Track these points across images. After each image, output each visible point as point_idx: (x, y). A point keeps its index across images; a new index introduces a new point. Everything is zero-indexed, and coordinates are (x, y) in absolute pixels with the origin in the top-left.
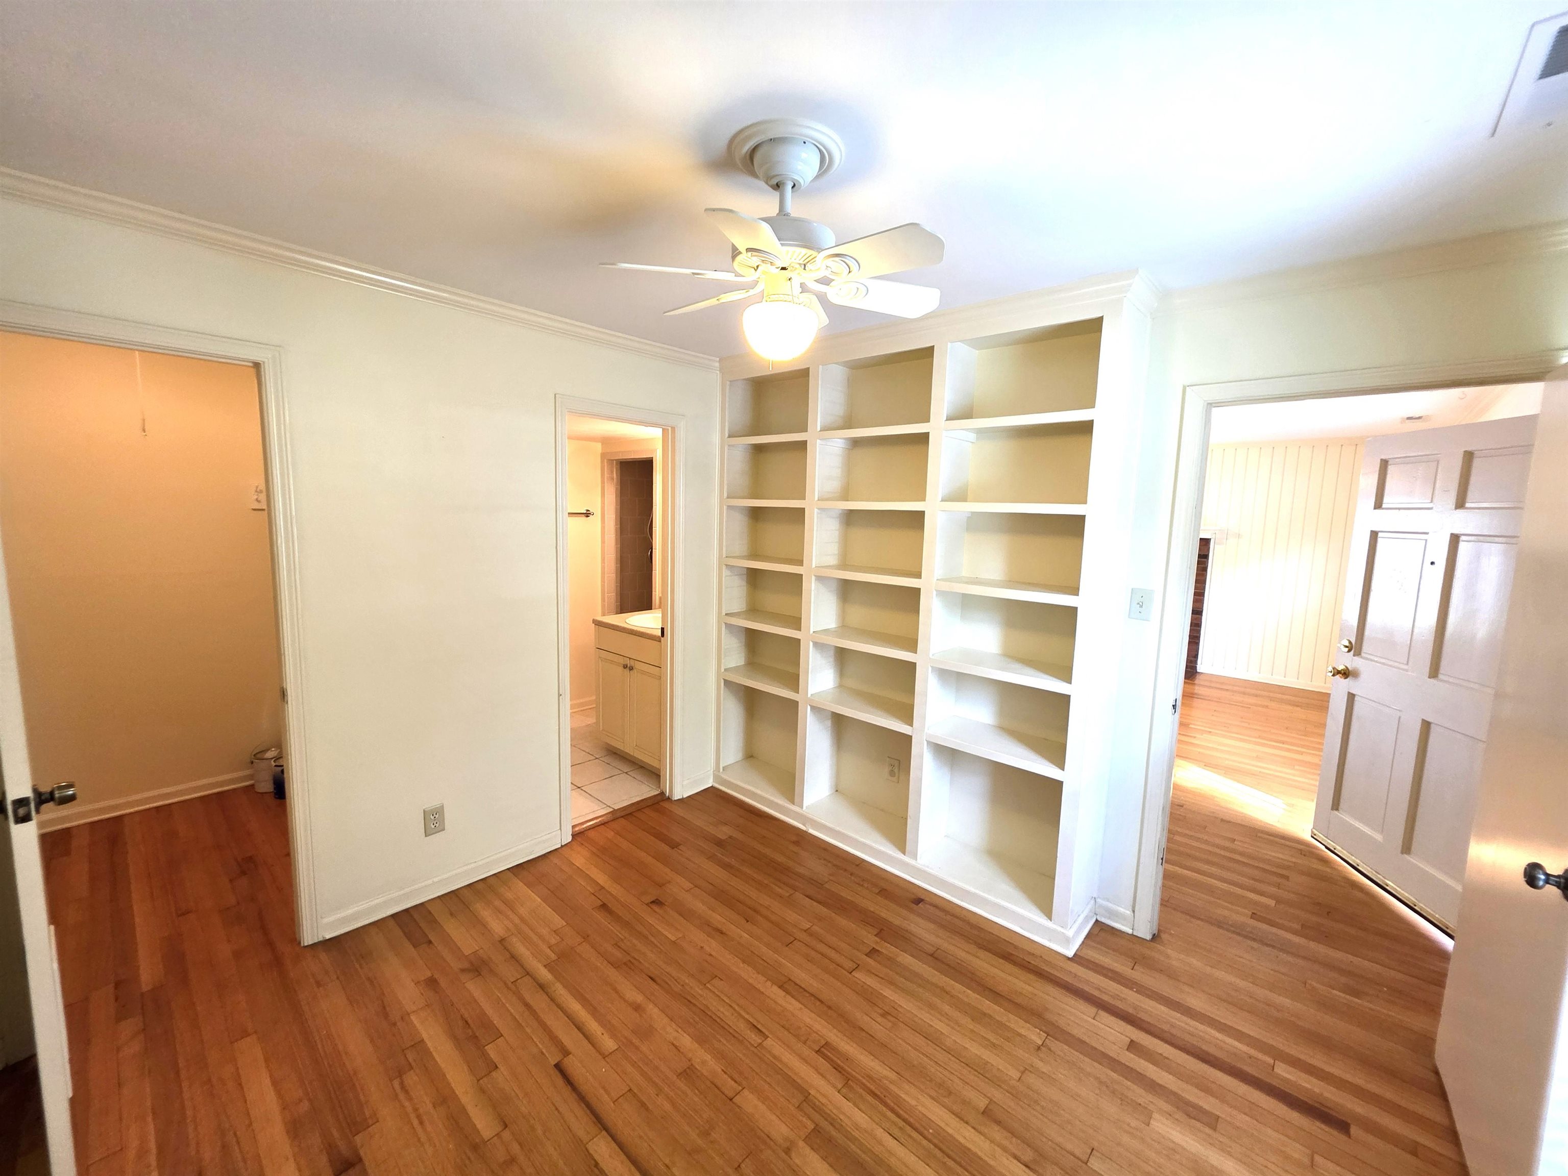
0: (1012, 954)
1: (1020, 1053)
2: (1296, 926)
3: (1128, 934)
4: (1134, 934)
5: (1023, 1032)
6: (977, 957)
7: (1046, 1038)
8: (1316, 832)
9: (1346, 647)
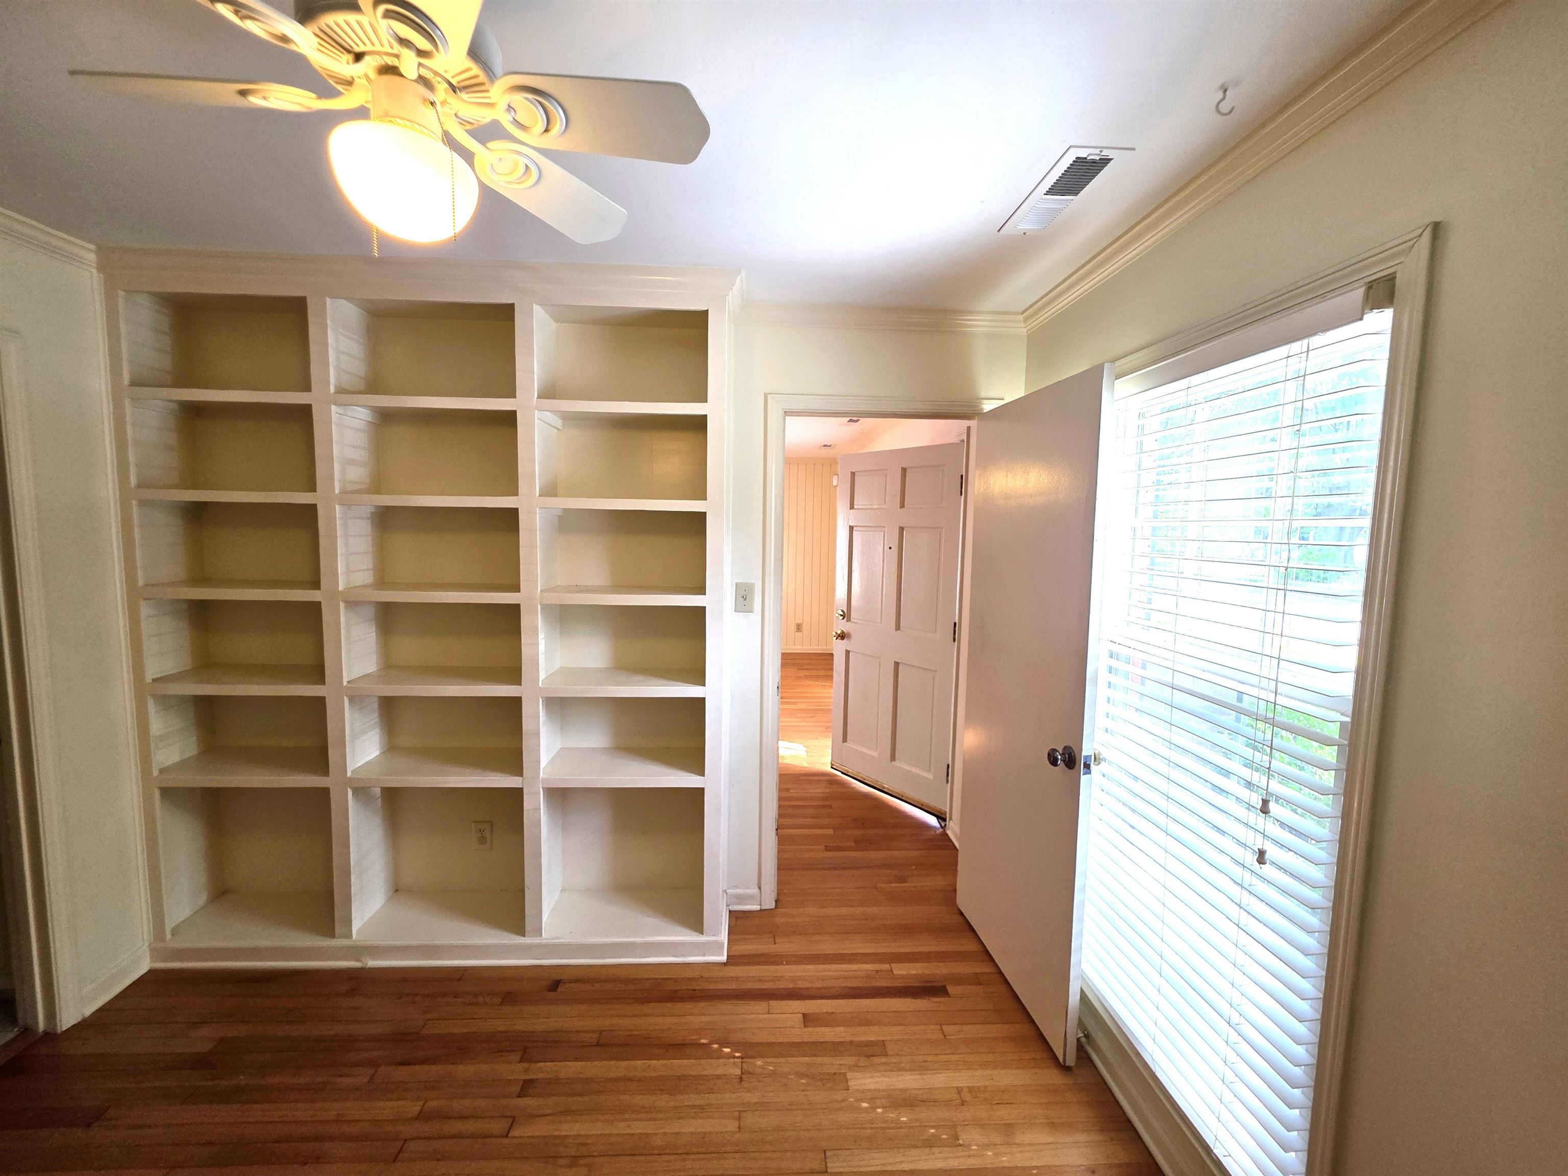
0: (676, 991)
1: (729, 1097)
2: (852, 844)
3: (757, 911)
4: (762, 908)
5: (720, 1071)
6: (645, 1015)
7: (742, 1062)
8: (834, 763)
9: (841, 615)
